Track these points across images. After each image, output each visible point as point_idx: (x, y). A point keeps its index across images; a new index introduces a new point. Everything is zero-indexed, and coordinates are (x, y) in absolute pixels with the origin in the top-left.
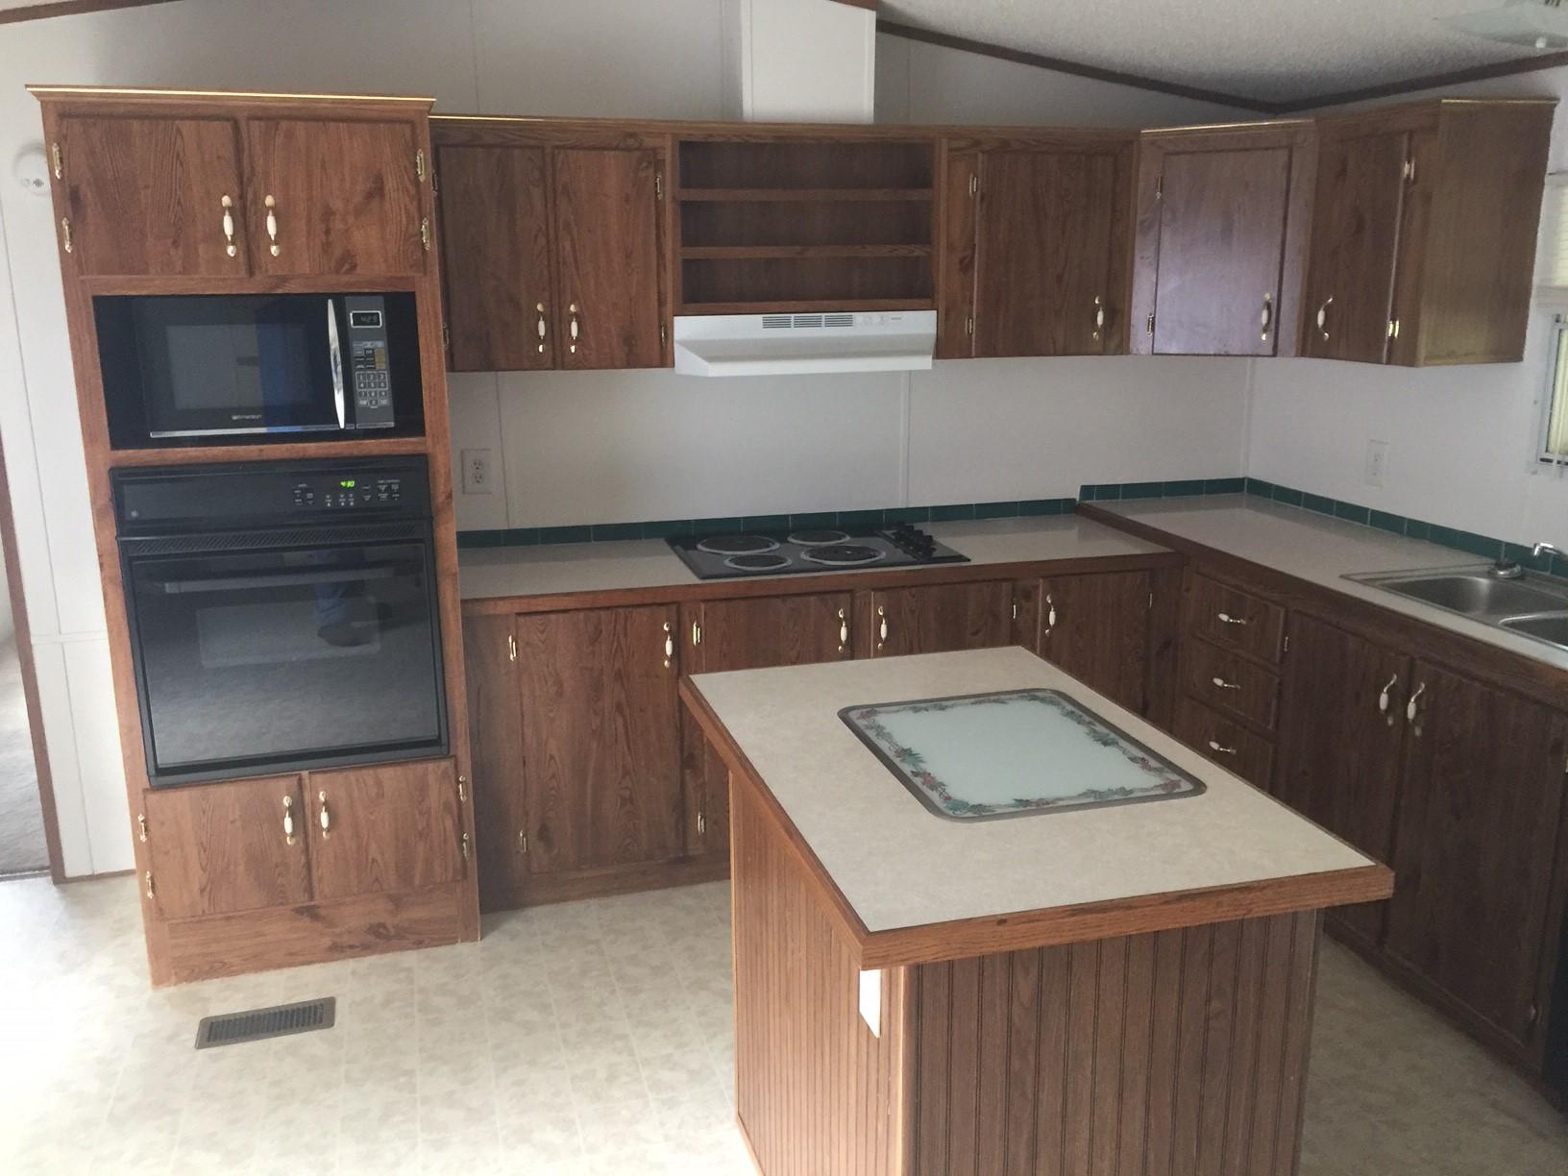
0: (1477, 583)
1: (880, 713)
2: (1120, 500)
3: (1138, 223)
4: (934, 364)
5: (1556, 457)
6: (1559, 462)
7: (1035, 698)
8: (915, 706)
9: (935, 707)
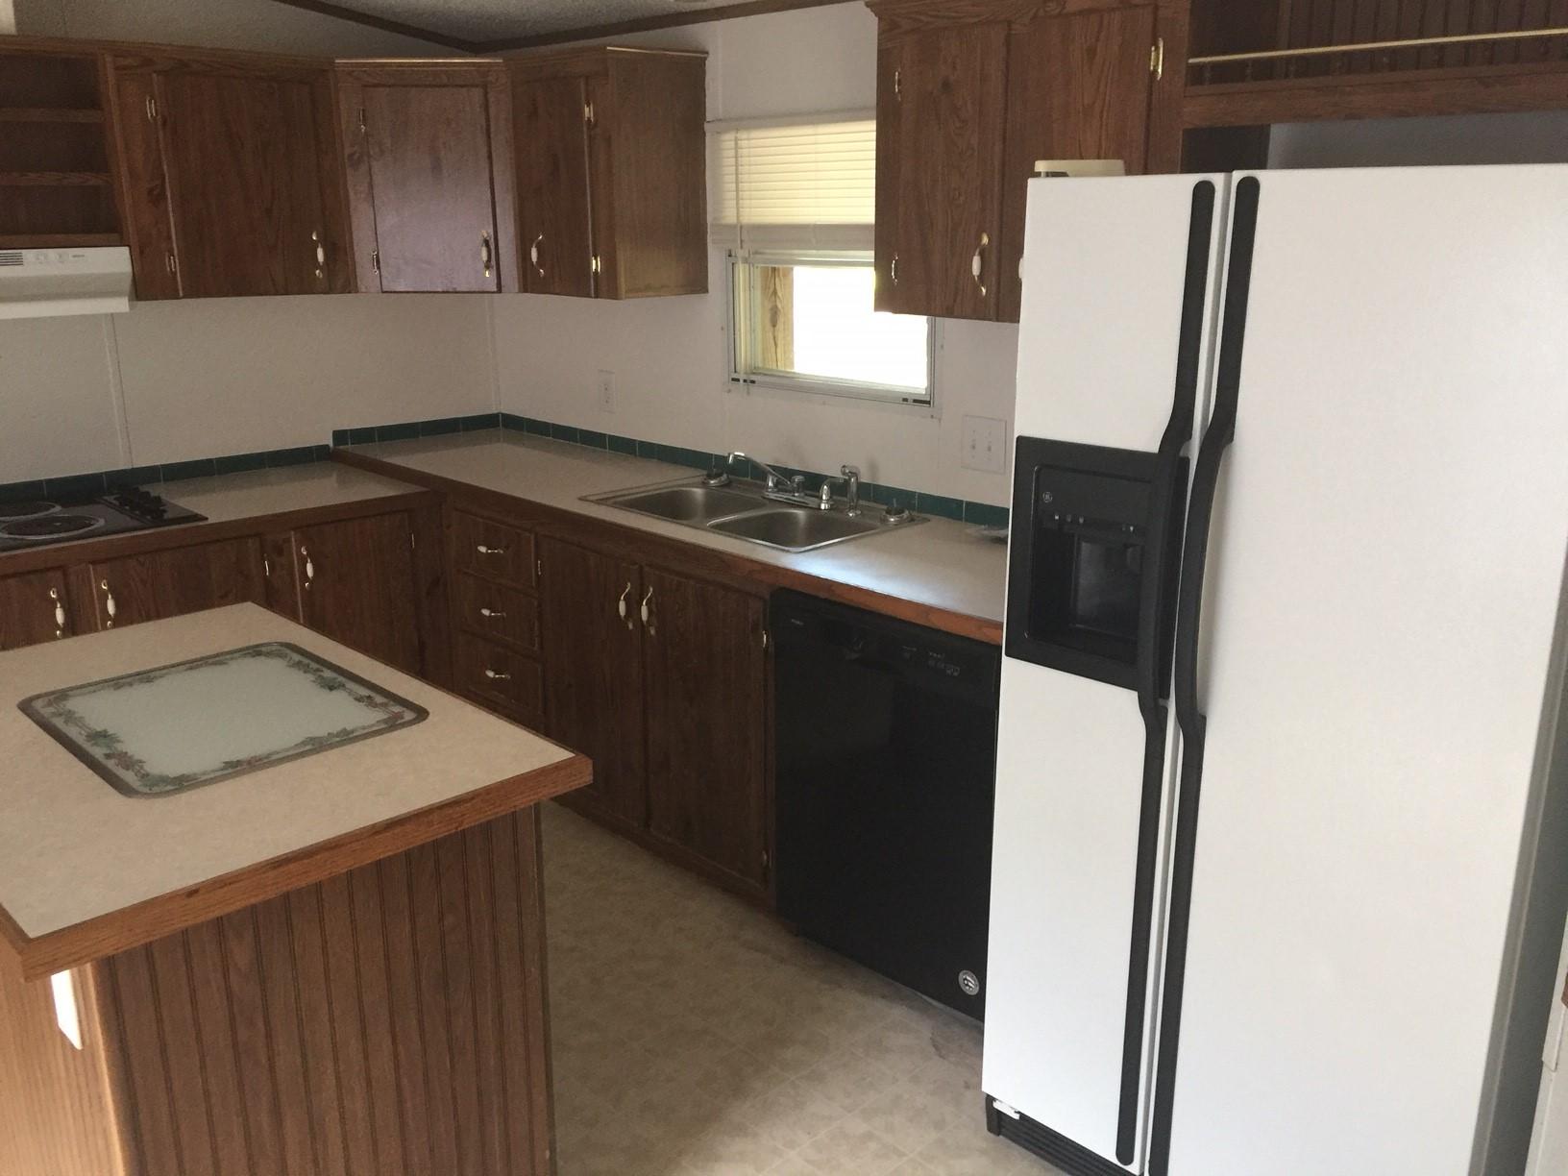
0: (694, 492)
1: (71, 696)
2: (377, 443)
3: (346, 156)
4: (131, 307)
5: (742, 377)
6: (745, 381)
7: (259, 654)
8: (117, 683)
9: (141, 681)
